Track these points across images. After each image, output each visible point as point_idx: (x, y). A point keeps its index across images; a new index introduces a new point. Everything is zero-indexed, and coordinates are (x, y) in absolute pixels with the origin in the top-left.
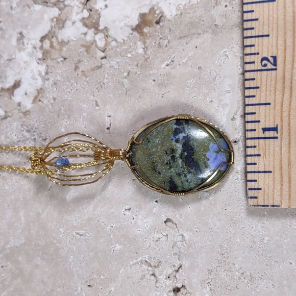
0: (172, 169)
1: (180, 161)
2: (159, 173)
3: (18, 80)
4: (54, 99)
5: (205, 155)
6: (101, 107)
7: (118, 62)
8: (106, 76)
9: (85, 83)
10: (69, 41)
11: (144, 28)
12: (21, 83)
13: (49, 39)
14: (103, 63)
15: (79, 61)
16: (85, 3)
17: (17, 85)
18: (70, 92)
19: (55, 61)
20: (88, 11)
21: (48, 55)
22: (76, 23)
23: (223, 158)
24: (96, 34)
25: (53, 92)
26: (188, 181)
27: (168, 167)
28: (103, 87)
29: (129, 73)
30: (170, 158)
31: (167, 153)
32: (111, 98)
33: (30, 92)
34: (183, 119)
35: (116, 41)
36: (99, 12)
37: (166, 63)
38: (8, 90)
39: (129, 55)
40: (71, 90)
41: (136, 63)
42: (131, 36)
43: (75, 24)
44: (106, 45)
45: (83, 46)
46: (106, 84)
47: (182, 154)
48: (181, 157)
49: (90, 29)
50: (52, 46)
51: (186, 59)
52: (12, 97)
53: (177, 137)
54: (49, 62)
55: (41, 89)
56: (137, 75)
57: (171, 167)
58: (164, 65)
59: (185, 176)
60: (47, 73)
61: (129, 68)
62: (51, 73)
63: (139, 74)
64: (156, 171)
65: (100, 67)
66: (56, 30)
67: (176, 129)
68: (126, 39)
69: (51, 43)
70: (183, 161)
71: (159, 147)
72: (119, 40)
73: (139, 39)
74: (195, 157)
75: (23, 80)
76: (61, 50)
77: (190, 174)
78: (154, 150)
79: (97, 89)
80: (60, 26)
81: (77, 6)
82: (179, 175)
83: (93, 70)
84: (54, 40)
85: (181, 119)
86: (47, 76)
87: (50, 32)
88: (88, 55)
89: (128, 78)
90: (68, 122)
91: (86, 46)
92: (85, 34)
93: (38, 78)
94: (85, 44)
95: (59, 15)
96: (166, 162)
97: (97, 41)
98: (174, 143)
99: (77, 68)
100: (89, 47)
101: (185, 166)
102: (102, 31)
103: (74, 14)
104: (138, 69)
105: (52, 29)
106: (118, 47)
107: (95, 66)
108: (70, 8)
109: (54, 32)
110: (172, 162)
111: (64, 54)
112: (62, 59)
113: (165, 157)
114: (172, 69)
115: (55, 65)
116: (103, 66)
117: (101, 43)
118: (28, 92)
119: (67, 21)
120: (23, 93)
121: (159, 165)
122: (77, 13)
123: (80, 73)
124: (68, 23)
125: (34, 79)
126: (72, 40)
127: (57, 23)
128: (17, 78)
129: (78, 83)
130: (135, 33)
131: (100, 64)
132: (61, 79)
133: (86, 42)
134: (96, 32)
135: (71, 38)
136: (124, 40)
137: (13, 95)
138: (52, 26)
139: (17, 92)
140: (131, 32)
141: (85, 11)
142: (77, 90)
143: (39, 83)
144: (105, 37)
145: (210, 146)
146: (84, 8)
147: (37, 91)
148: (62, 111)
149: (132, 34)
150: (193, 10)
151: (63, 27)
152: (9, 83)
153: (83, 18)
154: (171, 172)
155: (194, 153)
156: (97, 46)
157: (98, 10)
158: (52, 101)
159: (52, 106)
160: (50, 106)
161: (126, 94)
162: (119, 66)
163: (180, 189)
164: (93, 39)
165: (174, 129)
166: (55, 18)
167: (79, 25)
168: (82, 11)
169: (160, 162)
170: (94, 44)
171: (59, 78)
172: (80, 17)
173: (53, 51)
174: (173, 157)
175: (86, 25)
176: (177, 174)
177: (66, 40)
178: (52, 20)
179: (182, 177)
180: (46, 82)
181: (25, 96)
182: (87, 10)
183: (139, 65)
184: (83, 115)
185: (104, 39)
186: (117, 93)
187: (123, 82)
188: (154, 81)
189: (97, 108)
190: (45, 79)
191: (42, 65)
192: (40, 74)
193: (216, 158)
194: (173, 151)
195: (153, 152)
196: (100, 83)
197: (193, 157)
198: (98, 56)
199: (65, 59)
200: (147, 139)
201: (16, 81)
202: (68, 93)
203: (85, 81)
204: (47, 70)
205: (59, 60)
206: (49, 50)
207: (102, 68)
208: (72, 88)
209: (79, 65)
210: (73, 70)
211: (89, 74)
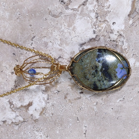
0: (96, 78)
1: (100, 73)
2: (88, 79)
3: (31, 102)
4: (53, 114)
5: (115, 70)
6: (80, 121)
8: (83, 104)
9: (71, 107)
12: (33, 104)
14: (81, 96)
15: (67, 94)
17: (30, 104)
18: (62, 111)
19: (52, 92)
21: (49, 89)
22: (65, 72)
23: (125, 72)
25: (52, 110)
26: (104, 85)
27: (93, 76)
28: (81, 110)
29: (97, 103)
30: (94, 71)
31: (93, 68)
32: (86, 116)
33: (38, 109)
34: (102, 49)
37: (119, 99)
38: (25, 106)
40: (62, 110)
41: (101, 98)
45: (69, 85)
46: (83, 108)
47: (102, 69)
48: (101, 71)
50: (51, 84)
51: (132, 98)
52: (28, 111)
53: (99, 59)
54: (49, 93)
55: (45, 108)
56: (102, 105)
57: (95, 76)
58: (118, 101)
59: (103, 81)
60: (48, 99)
61: (97, 100)
62: (51, 99)
63: (103, 104)
64: (86, 78)
65: (80, 98)
67: (98, 54)
70: (102, 73)
71: (89, 65)
74: (109, 71)
75: (34, 102)
76: (56, 87)
77: (106, 81)
78: (85, 66)
79: (78, 110)
81: (66, 62)
82: (100, 81)
83: (75, 99)
85: (101, 49)
86: (48, 101)
88: (72, 91)
89: (97, 106)
90: (61, 128)
92: (71, 79)
93: (43, 101)
96: (92, 73)
98: (97, 63)
99: (65, 98)
100: (73, 86)
101: (103, 76)
104: (103, 102)
107: (76, 97)
110: (95, 73)
111: (58, 89)
112: (57, 91)
113: (92, 71)
114: (123, 103)
115: (53, 95)
116: (81, 98)
118: (37, 109)
120: (34, 109)
121: (88, 75)
123: (68, 101)
125: (40, 102)
126: (63, 81)
128: (31, 100)
129: (67, 106)
131: (79, 97)
132: (57, 103)
133: (72, 83)
137: (28, 110)
139: (30, 108)
142: (66, 110)
143: (43, 104)
145: (118, 65)
147: (42, 109)
148: (57, 121)
150: (136, 71)
152: (26, 103)
154: (95, 79)
155: (108, 69)
158: (51, 115)
159: (51, 118)
160: (50, 118)
161: (95, 115)
162: (91, 98)
163: (99, 88)
165: (97, 55)
169: (89, 73)
170: (76, 85)
171: (55, 102)
173: (52, 87)
174: (96, 71)
176: (98, 80)
177: (59, 81)
179: (101, 82)
180: (48, 104)
183: (103, 99)
184: (69, 125)
186: (90, 114)
187: (93, 108)
188: (112, 109)
189: (78, 121)
190: (47, 103)
191: (45, 94)
192: (44, 99)
193: (121, 72)
194: (96, 67)
195: (85, 67)
196: (80, 107)
197: (108, 71)
198: (78, 92)
199: (58, 91)
200: (82, 60)
201: (30, 102)
202: (61, 111)
203: (70, 105)
204: (48, 97)
205: (55, 92)
206: (49, 86)
207: (81, 99)
208: (63, 109)
209: (67, 96)
210: (64, 99)
211: (73, 101)
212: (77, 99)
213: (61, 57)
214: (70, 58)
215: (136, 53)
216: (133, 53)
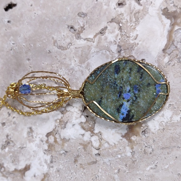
3: (28, 164)
7: (109, 160)
8: (100, 170)
9: (83, 174)
10: (69, 139)
11: (132, 136)
12: (31, 167)
13: (53, 136)
14: (97, 160)
15: (78, 156)
16: (83, 111)
17: (27, 168)
18: (70, 179)
19: (58, 153)
20: (85, 118)
21: (53, 148)
22: (76, 126)
24: (92, 136)
25: (57, 177)
28: (97, 178)
29: (119, 170)
33: (38, 175)
35: (108, 143)
36: (94, 119)
37: (150, 166)
38: (20, 171)
39: (119, 156)
40: (71, 178)
41: (125, 164)
42: (121, 141)
43: (74, 126)
44: (100, 145)
45: (81, 144)
46: (100, 177)
49: (87, 131)
50: (56, 141)
51: (167, 166)
52: (24, 177)
54: (53, 153)
55: (47, 173)
56: (126, 173)
58: (148, 168)
60: (52, 162)
61: (119, 166)
62: (55, 162)
63: (127, 173)
65: (95, 162)
66: (59, 129)
68: (117, 143)
69: (55, 139)
72: (111, 143)
73: (127, 145)
75: (32, 165)
76: (63, 145)
79: (92, 179)
80: (62, 126)
81: (76, 112)
83: (89, 164)
84: (57, 136)
86: (52, 165)
87: (54, 130)
88: (85, 152)
89: (118, 174)
91: (83, 144)
92: (83, 135)
93: (45, 164)
94: (83, 143)
95: (62, 118)
97: (93, 142)
99: (76, 161)
100: (86, 146)
102: (96, 134)
103: (74, 118)
104: (127, 168)
105: (55, 128)
106: (110, 149)
108: (71, 113)
109: (58, 131)
111: (65, 148)
112: (64, 152)
114: (155, 172)
115: (58, 156)
116: (98, 162)
117: (96, 144)
118: (36, 175)
119: (68, 123)
120: (33, 175)
122: (77, 118)
123: (79, 165)
124: (69, 125)
125: (41, 166)
126: (72, 139)
127: (59, 123)
128: (28, 163)
129: (77, 173)
130: (124, 140)
131: (95, 161)
132: (63, 168)
133: (84, 141)
134: (92, 135)
135: (71, 137)
136: (115, 144)
137: (24, 176)
138: (56, 125)
139: (27, 173)
140: (121, 138)
141: (83, 117)
142: (76, 178)
143: (45, 169)
144: (99, 140)
146: (82, 115)
147: (43, 175)
149: (121, 140)
150: (174, 128)
151: (65, 127)
152: (21, 166)
153: (81, 123)
156: (92, 146)
157: (94, 118)
162: (111, 164)
164: (89, 140)
166: (58, 119)
167: (78, 127)
168: (81, 117)
170: (90, 144)
171: (61, 167)
172: (79, 121)
173: (56, 145)
175: (83, 128)
177: (67, 138)
178: (56, 121)
180: (51, 169)
181: (34, 177)
182: (85, 116)
183: (127, 166)
185: (98, 141)
187: (114, 177)
188: (140, 179)
190: (50, 167)
191: (47, 155)
192: (46, 162)
196: (95, 175)
198: (93, 153)
199: (66, 152)
201: (26, 165)
203: (82, 172)
204: (52, 159)
205: (62, 152)
206: (53, 144)
207: (97, 164)
208: (72, 176)
209: (77, 159)
210: (73, 162)
211: (86, 167)
212: (91, 163)
213: (70, 104)
214: (83, 107)
215: (173, 103)
216: (169, 103)
